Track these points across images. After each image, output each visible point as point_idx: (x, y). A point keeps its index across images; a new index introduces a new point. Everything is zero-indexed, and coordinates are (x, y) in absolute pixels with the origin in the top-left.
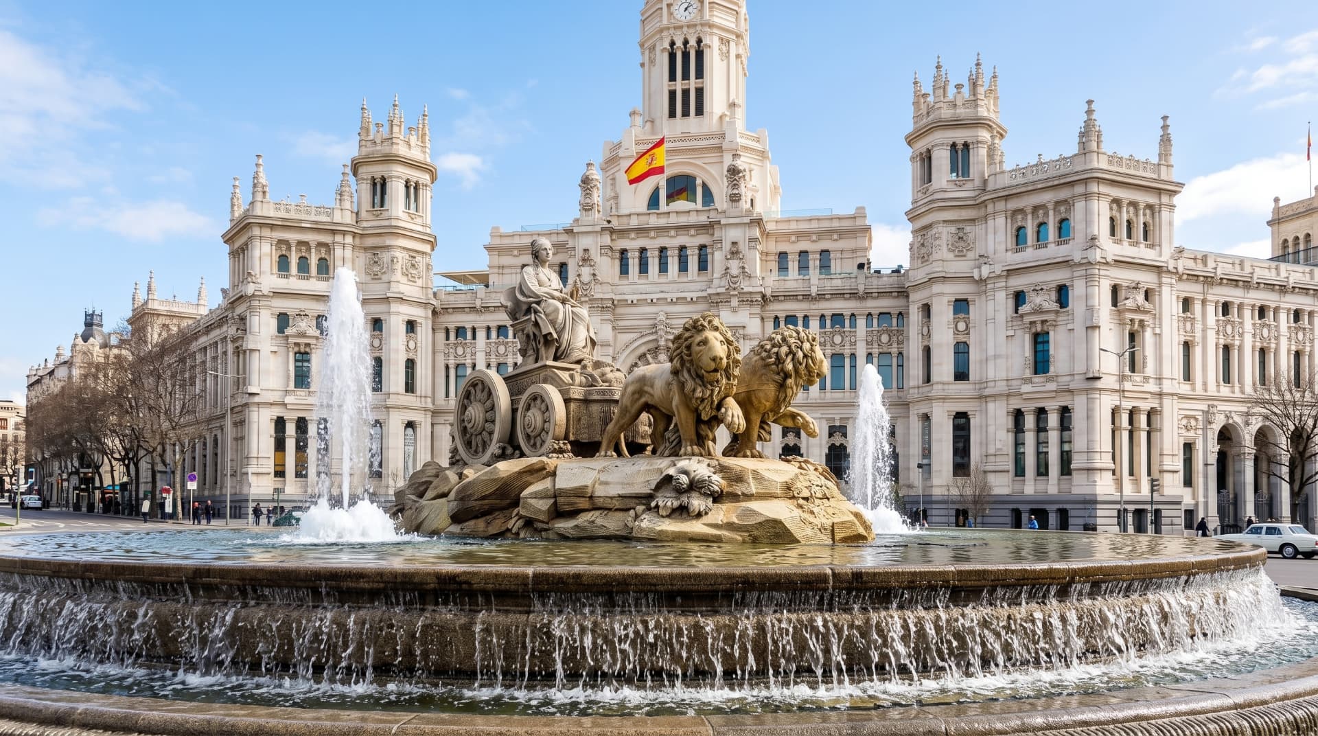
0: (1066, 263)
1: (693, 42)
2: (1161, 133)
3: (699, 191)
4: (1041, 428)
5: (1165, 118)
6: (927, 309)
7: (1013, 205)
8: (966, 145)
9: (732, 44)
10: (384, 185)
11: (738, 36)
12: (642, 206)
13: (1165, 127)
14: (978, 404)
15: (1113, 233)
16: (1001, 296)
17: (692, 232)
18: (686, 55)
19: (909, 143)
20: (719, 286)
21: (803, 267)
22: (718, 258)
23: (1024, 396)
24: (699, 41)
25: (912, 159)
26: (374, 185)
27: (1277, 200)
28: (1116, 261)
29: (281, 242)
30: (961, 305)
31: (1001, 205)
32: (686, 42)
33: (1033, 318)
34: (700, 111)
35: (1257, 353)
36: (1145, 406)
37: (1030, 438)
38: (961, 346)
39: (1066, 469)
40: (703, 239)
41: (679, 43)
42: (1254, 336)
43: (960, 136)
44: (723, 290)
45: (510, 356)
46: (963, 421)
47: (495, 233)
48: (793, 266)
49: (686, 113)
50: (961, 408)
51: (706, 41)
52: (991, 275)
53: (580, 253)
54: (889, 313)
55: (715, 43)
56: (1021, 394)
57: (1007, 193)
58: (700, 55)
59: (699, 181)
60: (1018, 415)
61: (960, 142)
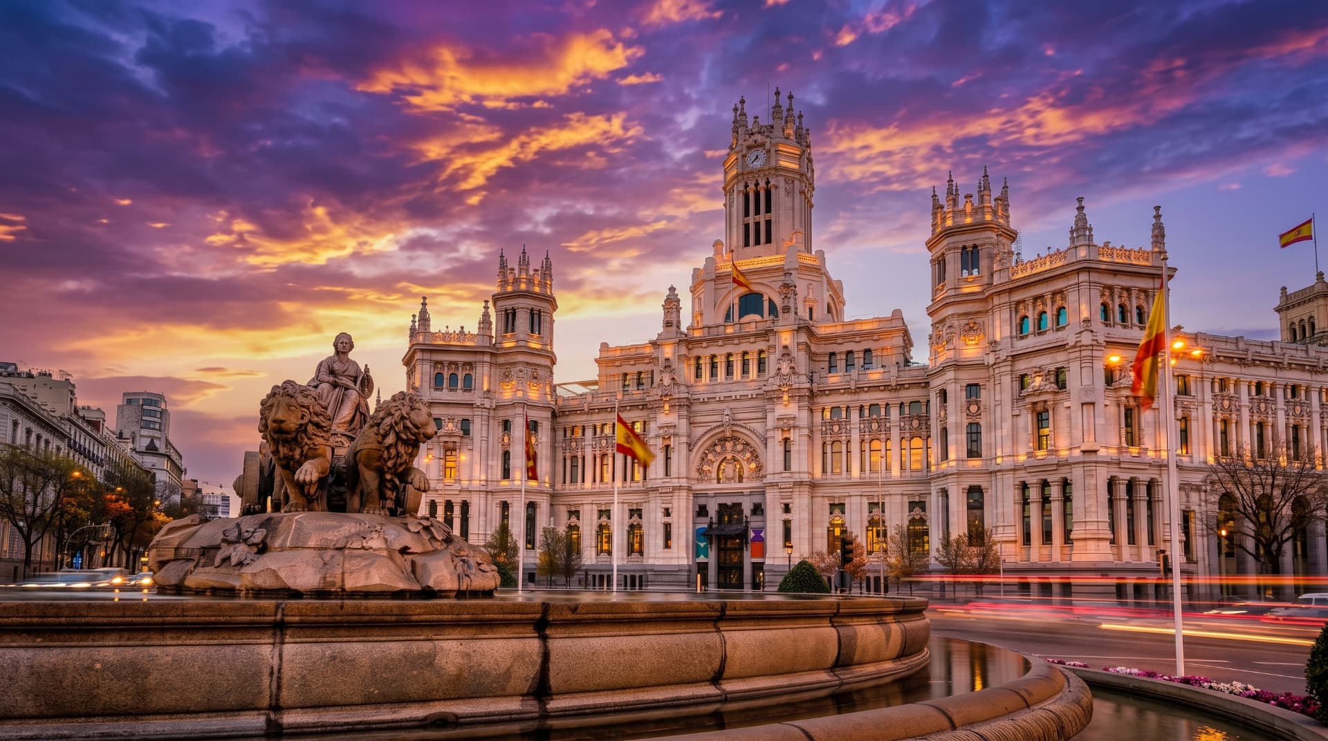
0: (1062, 347)
1: (762, 184)
2: (1154, 221)
3: (766, 305)
4: (1045, 500)
5: (1157, 208)
6: (943, 394)
7: (1017, 296)
8: (975, 246)
9: (797, 182)
10: (514, 314)
11: (802, 175)
12: (721, 320)
13: (1158, 217)
14: (988, 479)
15: (1106, 318)
16: (1007, 379)
17: (752, 340)
18: (757, 195)
19: (930, 249)
20: (773, 384)
21: (849, 365)
22: (772, 361)
23: (1029, 470)
24: (768, 183)
25: (932, 261)
26: (507, 315)
27: (1284, 289)
28: (1107, 342)
29: (437, 363)
30: (973, 389)
31: (1004, 298)
32: (757, 184)
33: (1035, 399)
34: (768, 239)
35: (1255, 427)
36: (1144, 477)
37: (1034, 510)
38: (974, 427)
39: (1067, 539)
40: (762, 345)
41: (752, 187)
42: (1251, 410)
43: (968, 240)
44: (775, 387)
45: (610, 449)
46: (976, 496)
47: (604, 346)
48: (841, 364)
49: (757, 242)
50: (974, 481)
51: (773, 182)
52: (998, 361)
53: (661, 363)
54: (919, 402)
55: (781, 183)
56: (1025, 468)
57: (1011, 286)
58: (768, 193)
59: (766, 298)
60: (1024, 486)
61: (969, 244)
